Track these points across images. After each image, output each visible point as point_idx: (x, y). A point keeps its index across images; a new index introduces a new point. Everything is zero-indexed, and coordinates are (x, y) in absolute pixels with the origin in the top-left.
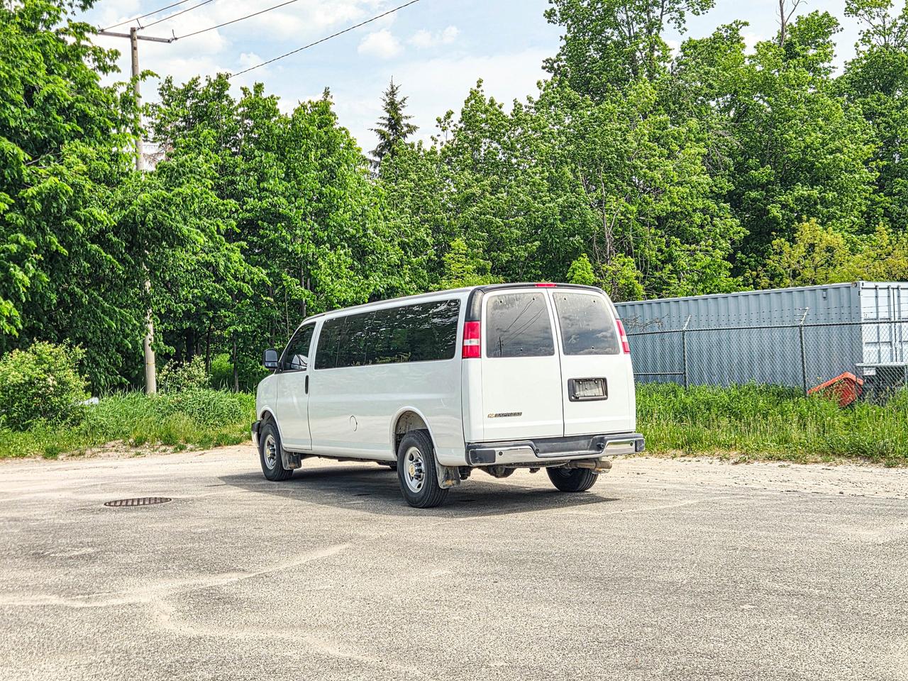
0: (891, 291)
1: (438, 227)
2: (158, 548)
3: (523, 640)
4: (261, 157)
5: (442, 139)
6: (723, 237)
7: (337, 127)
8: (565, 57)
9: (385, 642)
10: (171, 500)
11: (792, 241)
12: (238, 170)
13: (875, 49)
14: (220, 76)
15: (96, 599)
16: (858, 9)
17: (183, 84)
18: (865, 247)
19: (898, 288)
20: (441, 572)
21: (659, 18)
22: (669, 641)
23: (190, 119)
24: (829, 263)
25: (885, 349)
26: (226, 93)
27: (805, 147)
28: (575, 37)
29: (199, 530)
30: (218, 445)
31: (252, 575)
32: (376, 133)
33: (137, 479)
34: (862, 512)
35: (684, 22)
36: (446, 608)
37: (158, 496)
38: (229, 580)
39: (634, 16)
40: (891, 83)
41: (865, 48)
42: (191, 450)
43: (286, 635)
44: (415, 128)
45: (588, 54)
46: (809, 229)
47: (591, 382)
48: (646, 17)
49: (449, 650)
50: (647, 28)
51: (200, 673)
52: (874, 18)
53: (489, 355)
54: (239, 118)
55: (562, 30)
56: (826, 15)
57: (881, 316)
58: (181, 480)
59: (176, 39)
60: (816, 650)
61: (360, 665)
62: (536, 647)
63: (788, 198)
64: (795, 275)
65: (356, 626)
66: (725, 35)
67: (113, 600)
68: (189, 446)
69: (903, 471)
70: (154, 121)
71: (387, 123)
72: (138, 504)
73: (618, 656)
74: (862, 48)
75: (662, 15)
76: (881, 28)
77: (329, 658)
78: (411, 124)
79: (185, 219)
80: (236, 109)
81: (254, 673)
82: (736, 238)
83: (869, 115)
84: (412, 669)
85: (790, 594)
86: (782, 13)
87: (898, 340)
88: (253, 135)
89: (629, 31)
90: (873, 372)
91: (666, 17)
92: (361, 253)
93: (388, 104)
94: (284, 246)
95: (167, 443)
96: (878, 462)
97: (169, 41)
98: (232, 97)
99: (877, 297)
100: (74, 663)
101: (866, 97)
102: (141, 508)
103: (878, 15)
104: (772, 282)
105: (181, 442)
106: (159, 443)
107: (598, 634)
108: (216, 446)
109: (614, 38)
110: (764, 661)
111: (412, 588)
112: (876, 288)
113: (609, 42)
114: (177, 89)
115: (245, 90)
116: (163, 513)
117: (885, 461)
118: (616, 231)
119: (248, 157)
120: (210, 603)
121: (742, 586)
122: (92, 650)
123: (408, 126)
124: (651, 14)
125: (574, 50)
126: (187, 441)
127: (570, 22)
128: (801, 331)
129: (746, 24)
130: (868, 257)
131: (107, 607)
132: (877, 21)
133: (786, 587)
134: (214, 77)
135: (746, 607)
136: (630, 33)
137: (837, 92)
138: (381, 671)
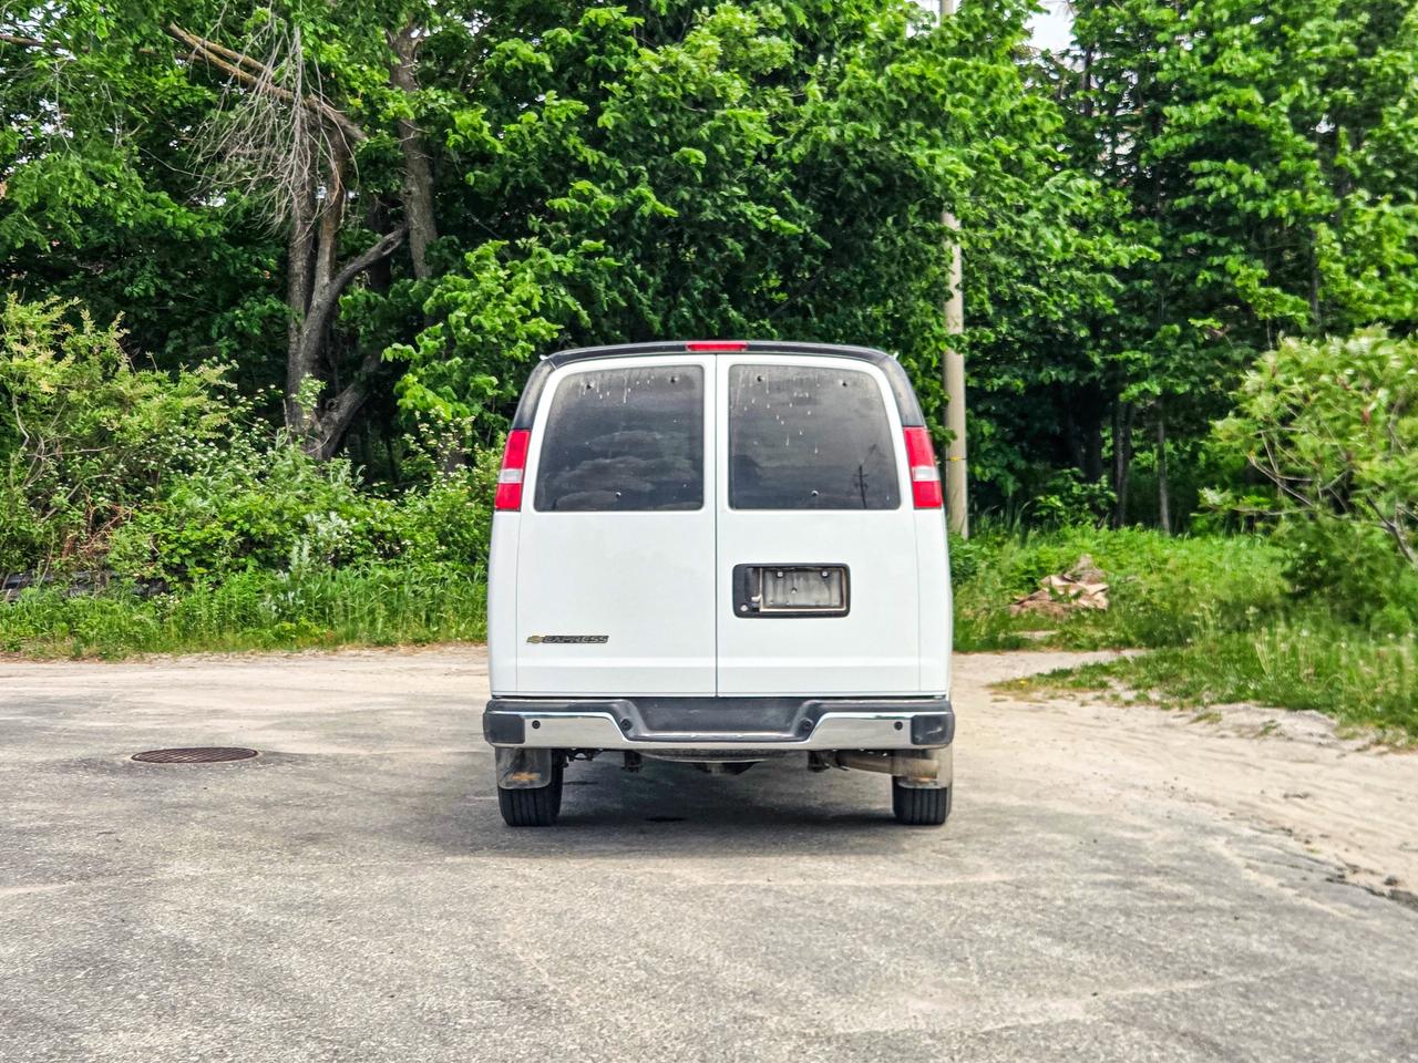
47: (811, 575)
53: (540, 505)
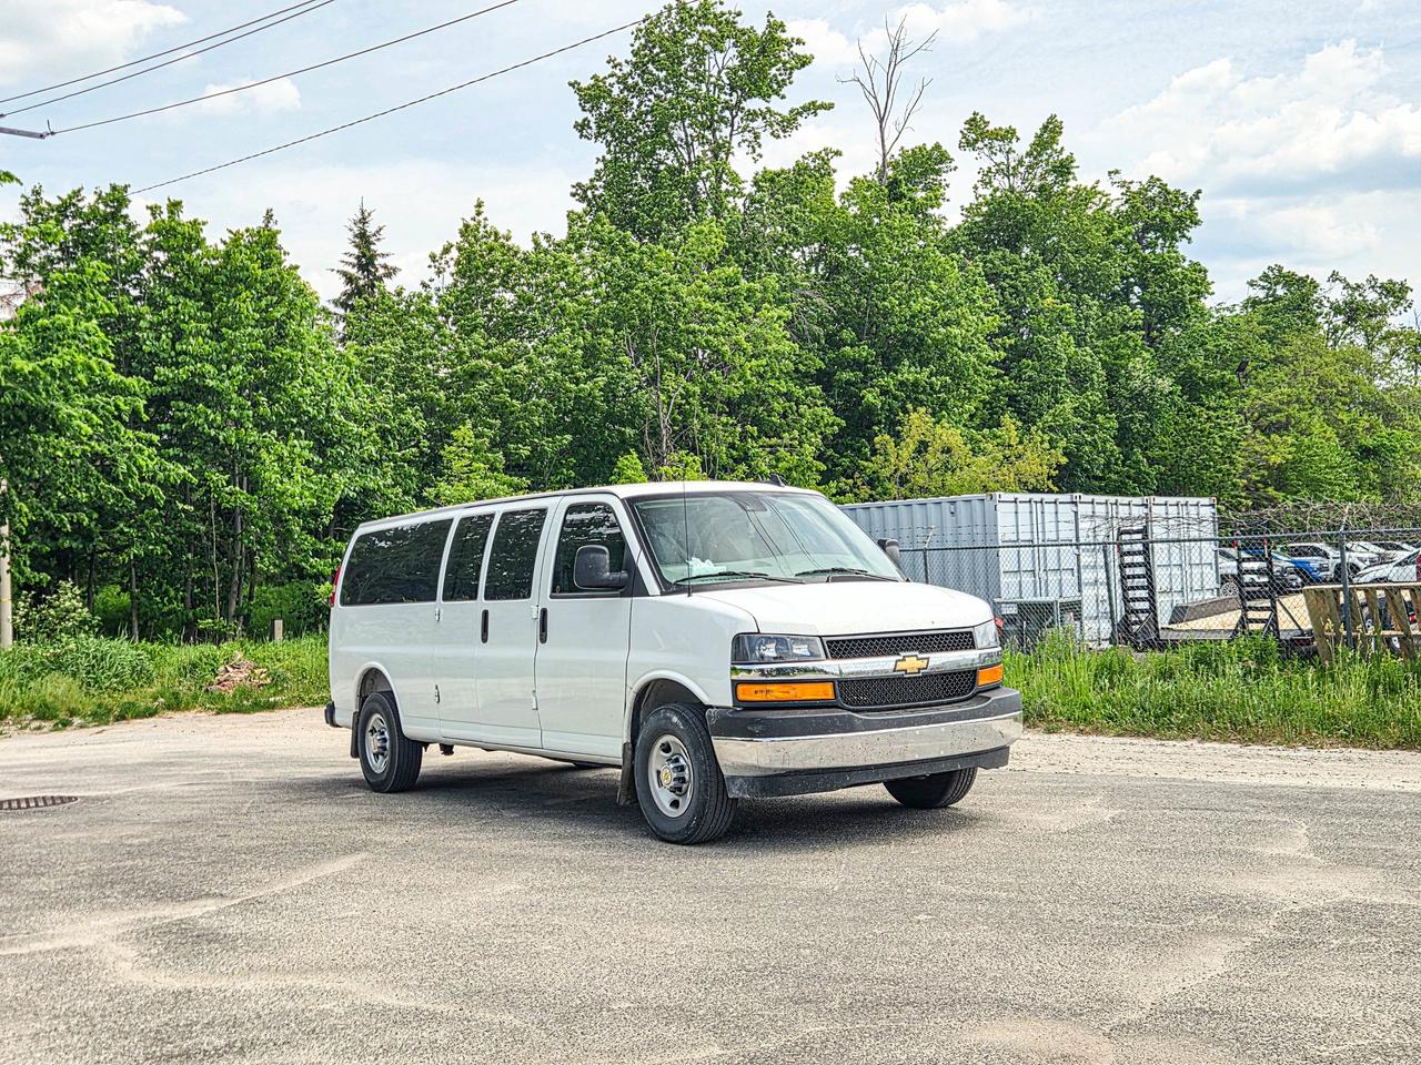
0: (1034, 504)
1: (433, 409)
2: (81, 869)
3: (647, 973)
4: (177, 305)
5: (437, 283)
6: (812, 430)
7: (287, 264)
8: (602, 183)
9: (460, 983)
10: (76, 799)
11: (897, 436)
12: (143, 324)
13: (998, 194)
14: (114, 188)
15: (11, 943)
16: (976, 141)
17: (59, 198)
18: (990, 447)
19: (1041, 502)
20: (508, 888)
21: (728, 139)
22: (837, 966)
23: (69, 247)
24: (946, 467)
25: (1027, 579)
26: (124, 212)
27: (912, 316)
28: (616, 159)
29: (136, 842)
30: (121, 718)
31: (236, 901)
32: (339, 276)
33: (10, 770)
34: (1032, 792)
35: (760, 146)
36: (530, 936)
37: (55, 795)
38: (205, 910)
39: (695, 134)
40: (1019, 239)
41: (987, 192)
42: (81, 727)
43: (315, 981)
44: (395, 270)
45: (634, 181)
46: (918, 421)
48: (710, 137)
49: (551, 990)
50: (712, 151)
51: (206, 1039)
52: (996, 154)
54: (145, 248)
55: (599, 149)
56: (937, 147)
57: (1022, 537)
58: (79, 770)
59: (53, 133)
60: (1020, 967)
61: (433, 1016)
62: (666, 981)
63: (887, 381)
64: (903, 481)
65: (410, 965)
66: (812, 165)
67: (37, 944)
68: (77, 721)
69: (1067, 737)
70: (14, 249)
71: (356, 262)
72: (28, 807)
73: (777, 987)
74: (981, 191)
75: (731, 135)
76: (1004, 167)
77: (386, 1010)
78: (390, 264)
79: (66, 394)
80: (139, 235)
81: (285, 1035)
82: (828, 431)
83: (992, 277)
84: (507, 1018)
85: (973, 899)
86: (883, 141)
87: (1042, 569)
88: (165, 273)
89: (689, 154)
90: (1013, 610)
91: (736, 139)
92: (323, 443)
93: (356, 236)
94: (213, 433)
95: (41, 717)
96: (1035, 726)
97: (42, 136)
98: (132, 219)
99: (1016, 513)
100: (10, 1034)
101: (987, 253)
102: (35, 812)
103: (1000, 150)
104: (874, 493)
105: (62, 715)
106: (30, 717)
107: (743, 960)
108: (118, 720)
109: (669, 162)
110: (962, 985)
111: (475, 910)
112: (1015, 502)
113: (662, 167)
114: (49, 204)
115: (154, 210)
116: (71, 819)
117: (1044, 725)
118: (674, 420)
119: (156, 304)
120: (188, 942)
121: (909, 890)
122: (31, 1015)
123: (385, 267)
124: (717, 133)
125: (615, 174)
126: (73, 713)
127: (609, 138)
128: (925, 557)
129: (838, 153)
130: (994, 459)
131: (31, 955)
132: (1000, 158)
133: (964, 890)
134: (106, 190)
135: (922, 917)
136: (689, 157)
137: (951, 245)
138: (465, 1022)
